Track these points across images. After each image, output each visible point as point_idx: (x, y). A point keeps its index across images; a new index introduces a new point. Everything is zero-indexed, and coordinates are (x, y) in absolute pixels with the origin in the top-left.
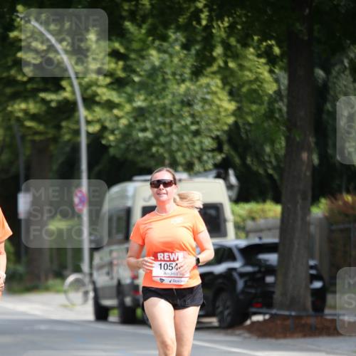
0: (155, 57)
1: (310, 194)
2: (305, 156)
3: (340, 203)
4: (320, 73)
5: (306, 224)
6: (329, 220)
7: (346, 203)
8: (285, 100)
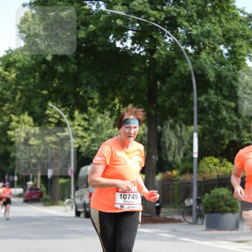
0: (99, 120)
1: (155, 171)
2: (154, 157)
3: (166, 175)
4: (159, 127)
5: (154, 182)
6: (162, 181)
7: (168, 175)
8: (146, 137)
